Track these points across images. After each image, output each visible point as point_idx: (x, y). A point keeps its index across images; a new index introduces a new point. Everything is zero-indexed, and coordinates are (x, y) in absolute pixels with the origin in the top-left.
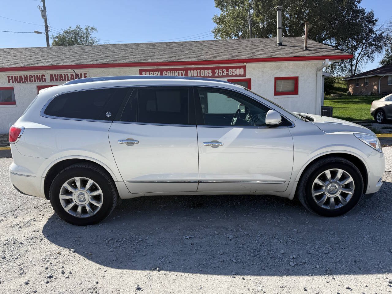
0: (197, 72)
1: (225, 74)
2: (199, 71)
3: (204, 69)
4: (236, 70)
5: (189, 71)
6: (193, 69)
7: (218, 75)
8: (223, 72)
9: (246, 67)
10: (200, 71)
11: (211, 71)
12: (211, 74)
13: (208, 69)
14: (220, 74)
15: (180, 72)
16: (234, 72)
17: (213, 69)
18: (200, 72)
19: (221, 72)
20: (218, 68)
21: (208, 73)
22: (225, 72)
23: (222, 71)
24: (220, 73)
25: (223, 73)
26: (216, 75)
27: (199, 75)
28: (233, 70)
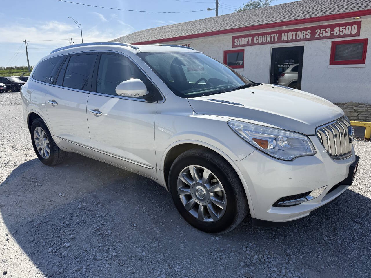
0: (293, 35)
1: (329, 35)
2: (294, 33)
3: (301, 30)
4: (345, 29)
5: (283, 34)
6: (288, 31)
7: (319, 36)
8: (326, 32)
9: (362, 22)
10: (296, 32)
11: (310, 31)
12: (309, 36)
13: (306, 29)
14: (321, 35)
15: (273, 35)
16: (342, 31)
17: (313, 30)
18: (296, 34)
19: (324, 32)
20: (320, 27)
21: (306, 35)
22: (329, 32)
23: (325, 30)
24: (322, 33)
25: (326, 34)
26: (317, 36)
27: (294, 38)
28: (341, 28)
